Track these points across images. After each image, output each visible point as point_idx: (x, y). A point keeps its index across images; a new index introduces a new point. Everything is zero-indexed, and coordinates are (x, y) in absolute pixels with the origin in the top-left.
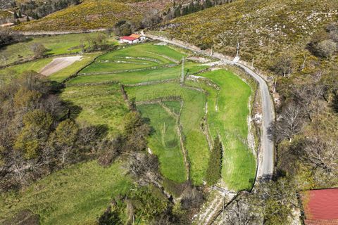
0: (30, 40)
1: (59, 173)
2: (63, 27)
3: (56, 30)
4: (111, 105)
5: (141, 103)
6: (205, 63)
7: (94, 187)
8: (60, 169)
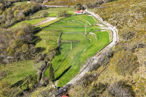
0: (48, 9)
1: (20, 62)
2: (62, 4)
3: (59, 5)
4: (53, 40)
5: (63, 41)
6: (101, 27)
7: (27, 70)
8: (21, 60)
